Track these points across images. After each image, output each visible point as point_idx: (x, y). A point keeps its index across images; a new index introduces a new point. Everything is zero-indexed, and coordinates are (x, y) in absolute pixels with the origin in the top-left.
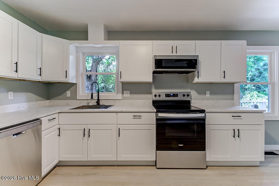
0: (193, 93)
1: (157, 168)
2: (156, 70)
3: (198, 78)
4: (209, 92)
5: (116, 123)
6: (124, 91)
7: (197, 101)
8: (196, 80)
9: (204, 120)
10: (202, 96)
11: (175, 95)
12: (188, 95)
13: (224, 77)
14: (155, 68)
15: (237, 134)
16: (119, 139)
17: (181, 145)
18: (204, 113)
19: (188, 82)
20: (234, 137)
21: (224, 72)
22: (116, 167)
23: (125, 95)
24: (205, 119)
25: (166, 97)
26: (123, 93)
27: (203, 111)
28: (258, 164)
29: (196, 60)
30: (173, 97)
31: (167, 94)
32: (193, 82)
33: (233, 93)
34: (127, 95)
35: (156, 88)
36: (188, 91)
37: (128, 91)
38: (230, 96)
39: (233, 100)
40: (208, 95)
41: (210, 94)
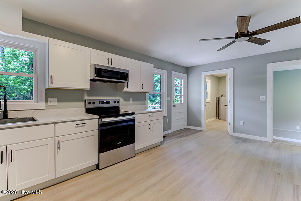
0: (121, 100)
1: (100, 170)
2: (95, 78)
3: (127, 88)
4: (131, 99)
5: (54, 136)
6: (49, 99)
7: (124, 106)
8: (126, 90)
9: (133, 120)
10: (127, 102)
11: (108, 102)
12: (118, 102)
13: (143, 88)
14: (95, 77)
15: (151, 127)
16: (58, 153)
17: (119, 143)
18: (134, 115)
19: (117, 90)
20: (150, 129)
21: (143, 84)
22: (52, 187)
23: (49, 104)
24: (135, 119)
25: (100, 104)
26: (47, 101)
27: (133, 114)
28: (160, 144)
29: (127, 74)
30: (107, 104)
31: (101, 101)
32: (123, 91)
33: (145, 100)
34: (53, 103)
35: (88, 95)
36: (118, 98)
37: (54, 99)
38: (143, 102)
39: (145, 104)
40: (131, 102)
41: (132, 101)
